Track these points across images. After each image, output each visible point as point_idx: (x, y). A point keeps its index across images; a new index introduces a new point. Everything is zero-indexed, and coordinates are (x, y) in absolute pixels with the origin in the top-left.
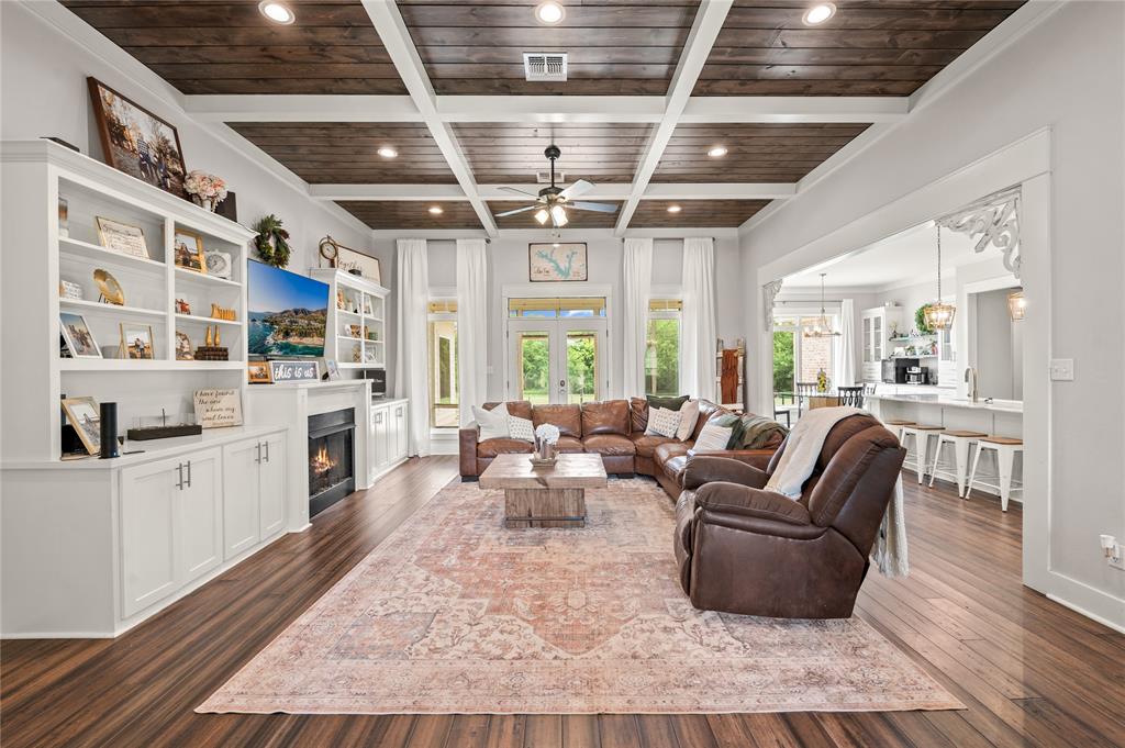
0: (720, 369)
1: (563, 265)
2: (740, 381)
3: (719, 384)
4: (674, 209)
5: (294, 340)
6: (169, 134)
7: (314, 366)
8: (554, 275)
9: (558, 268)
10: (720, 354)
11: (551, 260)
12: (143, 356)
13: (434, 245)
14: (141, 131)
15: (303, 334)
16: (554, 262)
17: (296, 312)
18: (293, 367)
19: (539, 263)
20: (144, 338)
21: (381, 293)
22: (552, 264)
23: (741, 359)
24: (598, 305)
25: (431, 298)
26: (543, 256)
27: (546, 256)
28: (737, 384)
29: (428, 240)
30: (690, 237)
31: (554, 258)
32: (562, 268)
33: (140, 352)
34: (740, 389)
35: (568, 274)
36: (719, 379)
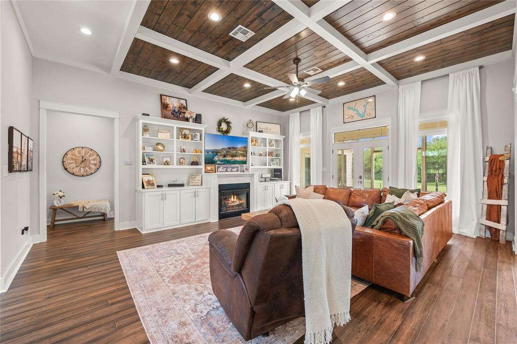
0: (487, 171)
1: (361, 111)
2: (506, 181)
3: (486, 183)
4: (420, 58)
5: (228, 158)
6: (183, 102)
7: (238, 167)
8: (356, 118)
9: (358, 114)
10: (487, 159)
11: (355, 110)
12: (168, 165)
13: (302, 114)
14: (174, 104)
15: (233, 156)
16: (356, 110)
17: (229, 148)
18: (227, 168)
19: (348, 112)
20: (169, 160)
21: (281, 138)
22: (355, 112)
24: (381, 132)
25: (301, 137)
26: (350, 109)
27: (352, 108)
28: (502, 184)
29: (300, 112)
31: (356, 108)
33: (167, 163)
35: (364, 116)
36: (486, 178)
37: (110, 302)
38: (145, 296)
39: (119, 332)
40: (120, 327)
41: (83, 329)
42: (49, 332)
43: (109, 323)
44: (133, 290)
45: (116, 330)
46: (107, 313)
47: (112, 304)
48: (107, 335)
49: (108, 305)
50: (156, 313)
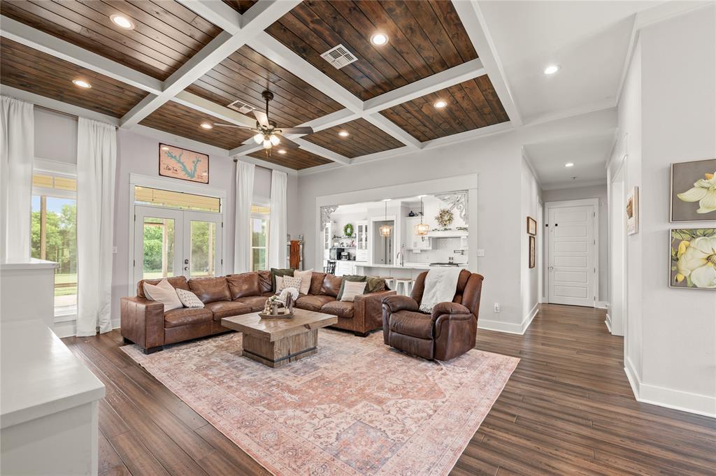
0: (289, 252)
1: (190, 167)
2: (301, 259)
3: (289, 261)
4: (282, 152)
8: (181, 174)
9: (185, 169)
10: (290, 243)
11: (179, 162)
13: (42, 113)
16: (182, 163)
19: (168, 162)
22: (180, 165)
23: (301, 246)
26: (172, 156)
27: (175, 157)
28: (300, 261)
29: (35, 106)
30: (276, 170)
31: (182, 160)
32: (188, 169)
34: (301, 263)
35: (193, 176)
37: (514, 420)
38: (480, 402)
39: (523, 394)
40: (520, 395)
41: (549, 412)
42: (581, 429)
43: (527, 403)
44: (483, 415)
45: (524, 396)
46: (524, 411)
47: (514, 416)
48: (533, 397)
49: (518, 417)
50: (488, 386)
